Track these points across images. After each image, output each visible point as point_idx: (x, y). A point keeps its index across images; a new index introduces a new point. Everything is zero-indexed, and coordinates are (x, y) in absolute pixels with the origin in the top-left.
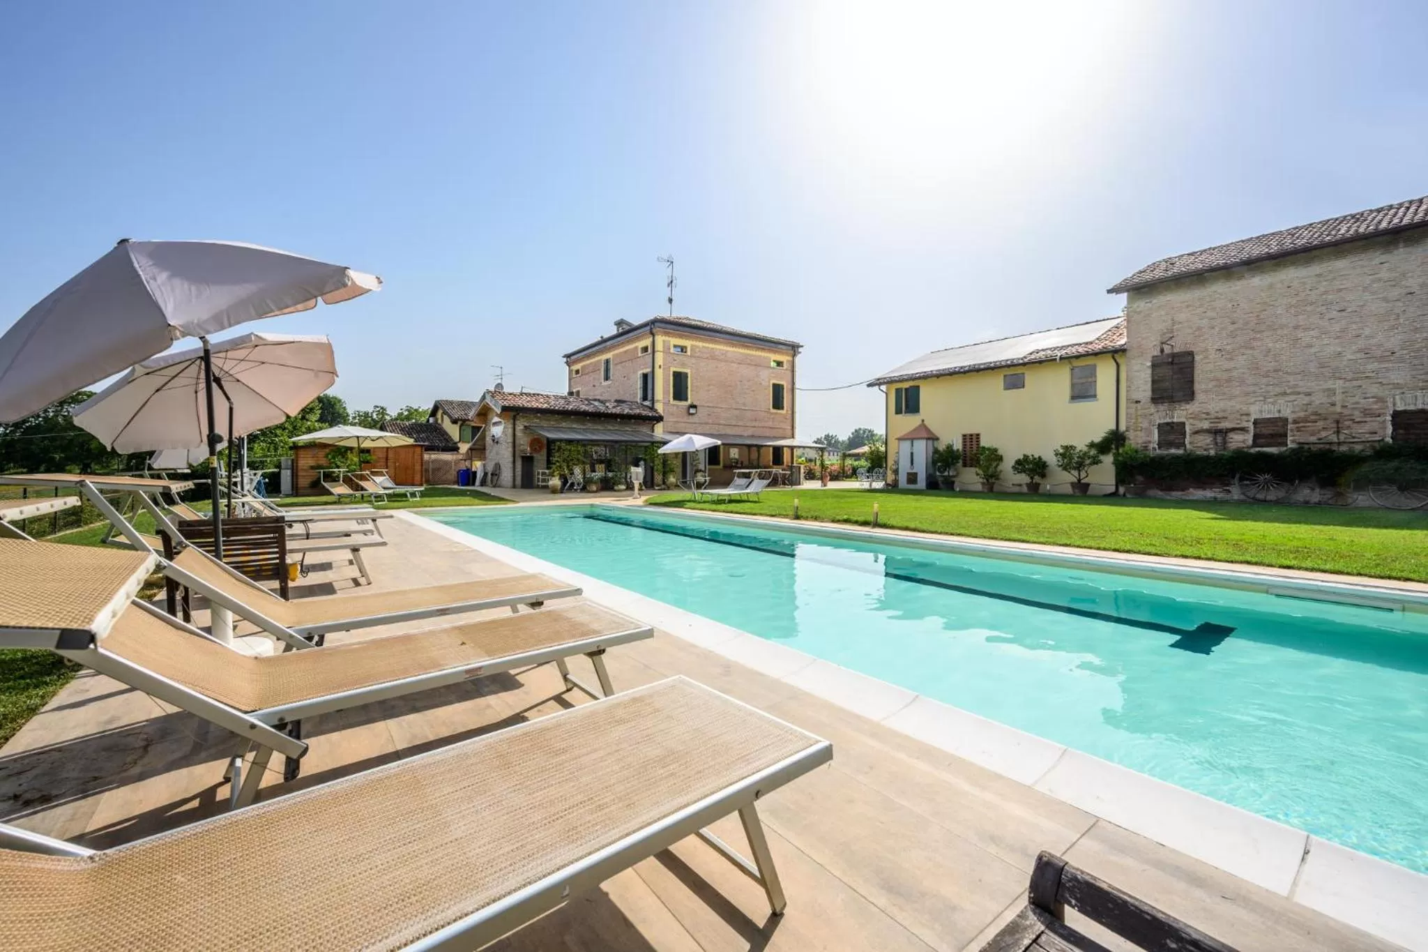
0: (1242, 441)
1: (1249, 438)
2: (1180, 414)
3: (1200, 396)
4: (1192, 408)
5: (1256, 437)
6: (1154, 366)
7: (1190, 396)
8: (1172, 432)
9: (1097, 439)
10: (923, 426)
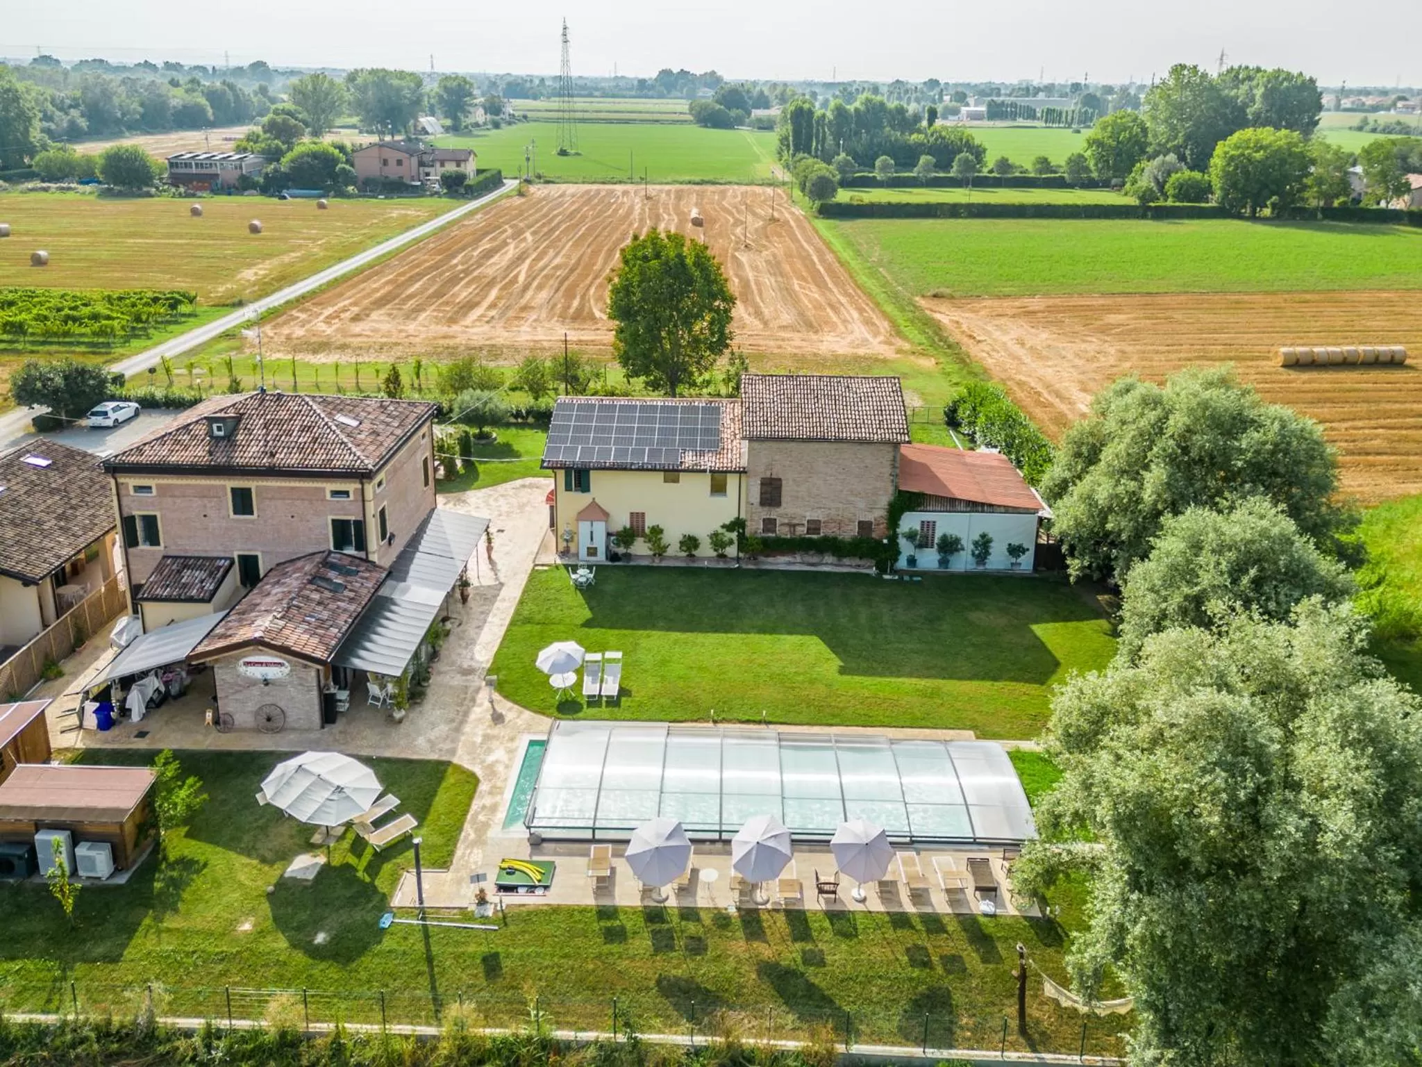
0: (801, 531)
1: (805, 530)
2: (774, 513)
3: (784, 505)
4: (780, 510)
5: (808, 529)
6: (762, 484)
7: (779, 504)
8: (769, 524)
9: (727, 522)
10: (594, 505)
